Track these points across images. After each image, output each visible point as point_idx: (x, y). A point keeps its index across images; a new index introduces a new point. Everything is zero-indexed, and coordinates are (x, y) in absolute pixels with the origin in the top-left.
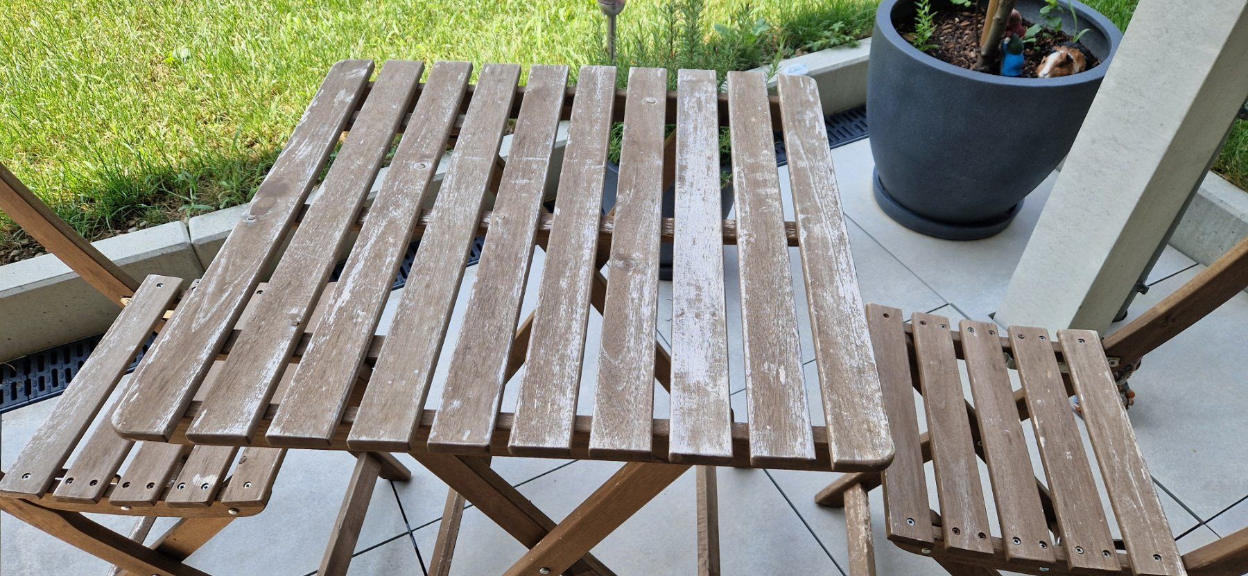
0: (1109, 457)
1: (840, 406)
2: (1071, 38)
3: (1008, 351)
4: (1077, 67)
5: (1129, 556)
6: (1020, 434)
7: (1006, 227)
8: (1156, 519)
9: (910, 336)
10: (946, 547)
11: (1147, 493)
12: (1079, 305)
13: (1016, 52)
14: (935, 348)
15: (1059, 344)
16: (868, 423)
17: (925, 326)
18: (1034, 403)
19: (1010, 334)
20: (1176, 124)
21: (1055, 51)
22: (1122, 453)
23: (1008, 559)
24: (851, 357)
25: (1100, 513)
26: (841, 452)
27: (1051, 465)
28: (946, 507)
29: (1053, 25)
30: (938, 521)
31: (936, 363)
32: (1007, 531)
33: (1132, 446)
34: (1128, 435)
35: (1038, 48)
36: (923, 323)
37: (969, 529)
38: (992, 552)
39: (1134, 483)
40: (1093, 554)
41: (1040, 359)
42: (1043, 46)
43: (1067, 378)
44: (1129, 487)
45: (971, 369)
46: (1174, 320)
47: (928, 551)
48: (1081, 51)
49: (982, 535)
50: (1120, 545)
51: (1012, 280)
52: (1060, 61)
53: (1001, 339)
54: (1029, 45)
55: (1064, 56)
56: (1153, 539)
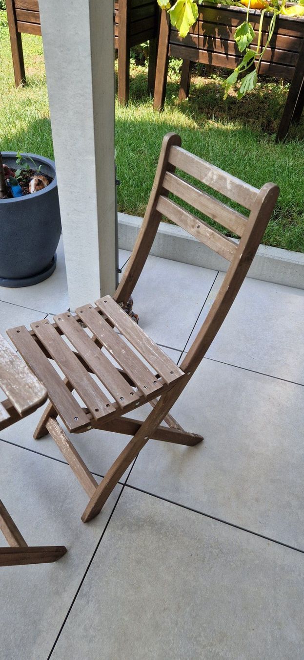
0: (137, 344)
1: (10, 384)
2: (36, 171)
3: (80, 321)
4: (45, 183)
5: (163, 378)
6: (102, 354)
7: (55, 268)
8: (164, 358)
9: (34, 335)
10: (96, 419)
11: (157, 350)
12: (99, 288)
13: (16, 184)
14: (48, 337)
15: (98, 307)
16: (28, 384)
17: (39, 328)
18: (101, 337)
19: (77, 313)
20: (95, 195)
21: (32, 179)
22: (141, 339)
23: (122, 409)
24: (4, 358)
25: (146, 368)
26: (21, 405)
27: (120, 359)
28: (88, 403)
29: (26, 166)
30: (87, 411)
31: (52, 342)
32: (116, 397)
33: (143, 334)
34: (140, 331)
35: (24, 180)
36: (37, 327)
37: (101, 406)
38: (115, 410)
39: (151, 349)
40: (151, 386)
41: (93, 318)
42: (26, 179)
43: (108, 320)
44: (150, 351)
45: (68, 336)
46: (133, 276)
47: (90, 427)
48: (43, 176)
49: (108, 405)
50: (158, 376)
51: (69, 291)
52: (36, 183)
53: (74, 317)
54: (20, 180)
55: (37, 180)
56: (167, 366)
